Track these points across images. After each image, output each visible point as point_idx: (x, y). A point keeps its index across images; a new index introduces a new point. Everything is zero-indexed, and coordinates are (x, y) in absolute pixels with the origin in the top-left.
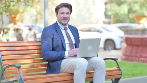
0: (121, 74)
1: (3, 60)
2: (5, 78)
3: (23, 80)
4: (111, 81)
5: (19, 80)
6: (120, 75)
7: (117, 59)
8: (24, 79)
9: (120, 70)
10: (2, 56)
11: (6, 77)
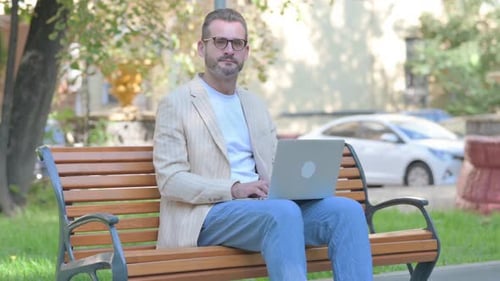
0: (437, 250)
1: (69, 203)
2: (72, 256)
3: (124, 262)
4: (408, 272)
5: (110, 262)
6: (435, 253)
7: (426, 203)
8: (126, 259)
9: (434, 236)
10: (65, 189)
11: (75, 255)
